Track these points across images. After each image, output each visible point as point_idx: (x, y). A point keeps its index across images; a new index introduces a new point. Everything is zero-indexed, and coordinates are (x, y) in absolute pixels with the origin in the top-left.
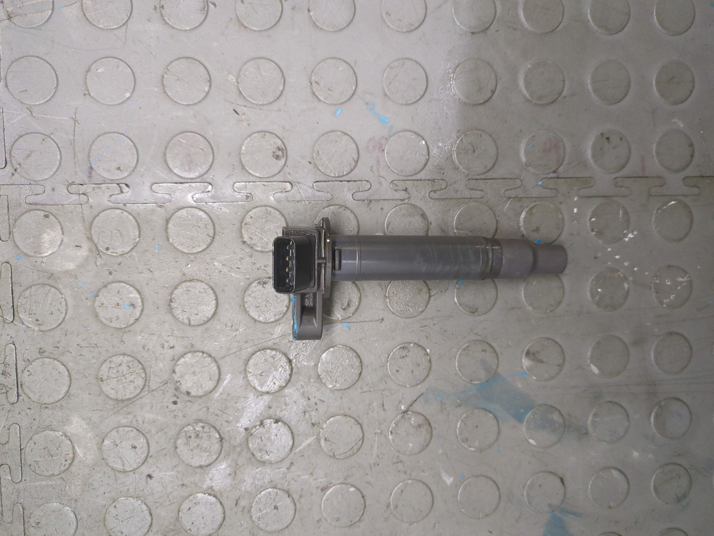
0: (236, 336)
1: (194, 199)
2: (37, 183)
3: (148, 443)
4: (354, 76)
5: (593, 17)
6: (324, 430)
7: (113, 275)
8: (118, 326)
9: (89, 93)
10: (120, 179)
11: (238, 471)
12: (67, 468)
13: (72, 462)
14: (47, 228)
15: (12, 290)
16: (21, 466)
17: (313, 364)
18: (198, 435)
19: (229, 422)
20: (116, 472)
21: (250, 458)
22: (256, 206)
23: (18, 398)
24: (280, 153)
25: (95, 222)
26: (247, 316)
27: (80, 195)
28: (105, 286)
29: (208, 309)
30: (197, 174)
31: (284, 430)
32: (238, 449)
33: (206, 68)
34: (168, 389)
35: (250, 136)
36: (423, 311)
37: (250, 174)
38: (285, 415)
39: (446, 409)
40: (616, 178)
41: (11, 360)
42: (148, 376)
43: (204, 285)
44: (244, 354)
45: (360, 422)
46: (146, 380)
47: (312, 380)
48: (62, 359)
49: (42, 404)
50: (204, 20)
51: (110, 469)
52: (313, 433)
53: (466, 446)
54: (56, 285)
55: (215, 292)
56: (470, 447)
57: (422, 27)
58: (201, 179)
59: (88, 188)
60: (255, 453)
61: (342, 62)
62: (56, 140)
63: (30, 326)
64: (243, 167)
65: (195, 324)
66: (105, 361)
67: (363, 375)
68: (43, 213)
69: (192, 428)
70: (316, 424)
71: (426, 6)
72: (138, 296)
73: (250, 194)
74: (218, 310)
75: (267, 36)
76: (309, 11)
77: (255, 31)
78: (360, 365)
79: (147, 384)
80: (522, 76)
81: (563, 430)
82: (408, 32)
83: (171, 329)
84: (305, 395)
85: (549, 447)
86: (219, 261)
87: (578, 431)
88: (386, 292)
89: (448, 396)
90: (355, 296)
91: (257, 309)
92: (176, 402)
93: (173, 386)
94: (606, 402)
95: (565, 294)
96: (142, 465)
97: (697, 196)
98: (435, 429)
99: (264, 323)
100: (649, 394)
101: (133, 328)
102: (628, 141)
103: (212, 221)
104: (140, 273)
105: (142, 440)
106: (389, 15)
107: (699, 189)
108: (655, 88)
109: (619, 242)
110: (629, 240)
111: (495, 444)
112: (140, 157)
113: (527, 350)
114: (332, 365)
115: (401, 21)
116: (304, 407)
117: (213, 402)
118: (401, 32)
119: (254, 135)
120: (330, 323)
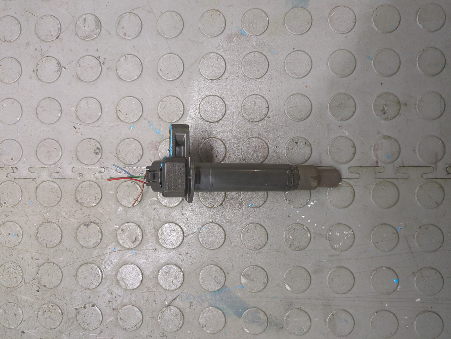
0: (72, 254)
1: (51, 176)
3: (23, 313)
4: (141, 107)
6: (120, 313)
7: (8, 218)
8: (9, 246)
10: (13, 165)
11: (71, 333)
17: (114, 274)
18: (49, 310)
19: (67, 304)
20: (5, 328)
21: (78, 326)
22: (84, 181)
24: (98, 151)
26: (78, 244)
28: (4, 224)
29: (56, 239)
30: (52, 163)
31: (97, 311)
32: (72, 320)
33: (59, 103)
34: (34, 283)
35: (82, 141)
36: (179, 246)
37: (81, 162)
38: (98, 302)
39: (193, 306)
42: (24, 275)
43: (56, 225)
44: (76, 265)
45: (141, 310)
46: (23, 277)
47: (114, 283)
50: (59, 77)
51: (2, 326)
52: (114, 314)
53: (204, 330)
55: (61, 229)
56: (207, 330)
57: (181, 77)
58: (55, 165)
60: (80, 324)
61: (134, 98)
64: (78, 159)
65: (50, 247)
66: (2, 265)
67: (143, 282)
69: (46, 306)
70: (115, 309)
71: (184, 65)
72: (21, 230)
73: (81, 174)
74: (62, 239)
75: (93, 85)
76: (116, 70)
77: (86, 82)
78: (141, 276)
79: (24, 279)
80: (242, 105)
81: (267, 324)
82: (173, 80)
83: (37, 249)
84: (109, 291)
85: (257, 334)
86: (64, 212)
87: (277, 326)
88: (158, 233)
89: (194, 298)
90: (140, 235)
91: (84, 240)
92: (39, 290)
93: (37, 282)
94: (296, 309)
95: (269, 239)
96: (19, 325)
97: (358, 179)
98: (186, 317)
99: (88, 248)
100: (325, 305)
101: (17, 247)
102: (310, 144)
103: (60, 188)
104: (21, 217)
105: (19, 311)
106: (162, 71)
107: (359, 174)
108: (329, 111)
109: (304, 207)
110: (310, 206)
111: (223, 330)
112: (23, 153)
113: (244, 273)
114: (126, 275)
115: (168, 74)
116: (109, 299)
117: (58, 292)
118: (168, 80)
119: (84, 140)
120: (125, 250)
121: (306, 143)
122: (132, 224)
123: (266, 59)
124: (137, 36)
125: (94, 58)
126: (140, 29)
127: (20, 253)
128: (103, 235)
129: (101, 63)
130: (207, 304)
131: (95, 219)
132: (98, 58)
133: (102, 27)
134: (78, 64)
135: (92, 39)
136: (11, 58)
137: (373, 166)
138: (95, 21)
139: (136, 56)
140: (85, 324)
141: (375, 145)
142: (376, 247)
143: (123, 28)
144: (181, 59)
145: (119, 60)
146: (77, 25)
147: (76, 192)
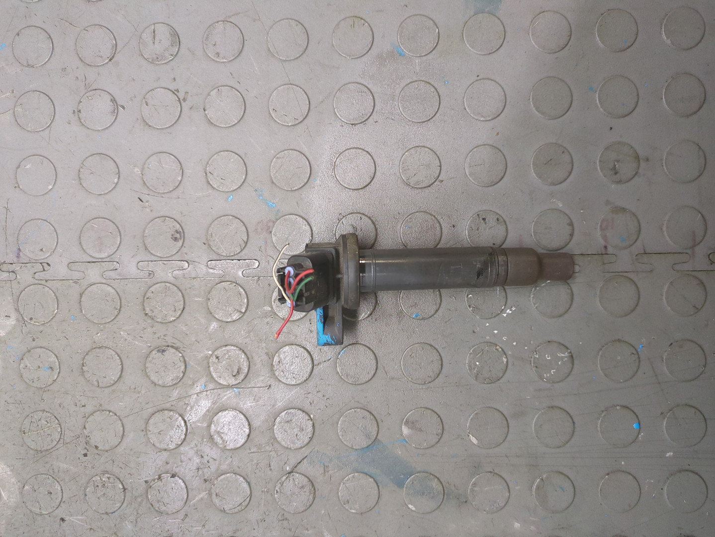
0: (138, 397)
1: (104, 276)
3: (62, 490)
4: (244, 166)
5: (468, 105)
6: (215, 486)
7: (35, 342)
8: (39, 386)
9: (18, 185)
10: (42, 259)
11: (139, 519)
17: (206, 425)
18: (104, 485)
19: (131, 475)
20: (34, 514)
21: (150, 508)
22: (157, 282)
24: (178, 236)
25: (22, 295)
26: (148, 380)
27: (10, 273)
28: (29, 351)
29: (114, 374)
30: (106, 255)
31: (180, 484)
32: (139, 500)
33: (115, 162)
34: (80, 443)
35: (152, 220)
36: (307, 380)
37: (152, 254)
38: (180, 470)
39: (328, 472)
42: (63, 430)
43: (111, 351)
44: (146, 413)
45: (249, 480)
46: (61, 434)
47: (205, 440)
50: (114, 121)
51: (29, 512)
52: (206, 488)
53: (347, 508)
55: (120, 358)
56: (351, 509)
57: (306, 121)
58: (110, 259)
59: (16, 267)
60: (153, 504)
61: (233, 154)
64: (146, 249)
65: (103, 386)
66: (28, 416)
67: (251, 437)
69: (99, 478)
70: (208, 480)
71: (310, 102)
72: (56, 361)
73: (152, 271)
74: (123, 374)
75: (169, 133)
76: (205, 110)
77: (158, 129)
78: (249, 427)
79: (62, 437)
80: (400, 163)
81: (442, 497)
82: (293, 125)
83: (83, 389)
84: (199, 453)
85: (428, 513)
86: (125, 331)
87: (458, 499)
88: (273, 360)
89: (331, 460)
90: (245, 364)
91: (157, 374)
92: (86, 454)
93: (84, 440)
94: (486, 472)
95: (444, 367)
96: (56, 509)
97: (577, 274)
98: (318, 490)
99: (163, 387)
100: (530, 466)
101: (51, 388)
102: (505, 222)
103: (119, 295)
104: (58, 340)
105: (56, 487)
106: (276, 111)
107: (580, 266)
108: (533, 171)
109: (497, 318)
110: (506, 316)
111: (376, 507)
112: (59, 240)
113: (406, 419)
114: (224, 426)
115: (286, 115)
116: (198, 464)
117: (118, 456)
118: (286, 126)
119: (156, 220)
120: (222, 388)
121: (498, 220)
122: (232, 347)
123: (435, 92)
124: (235, 58)
125: (169, 92)
126: (241, 47)
127: (55, 397)
128: (188, 366)
129: (181, 100)
130: (350, 468)
131: (175, 341)
133: (181, 43)
134: (144, 101)
135: (164, 62)
136: (38, 92)
137: (600, 253)
138: (170, 33)
139: (234, 88)
140: (160, 504)
141: (603, 220)
142: (606, 375)
143: (215, 45)
144: (305, 92)
145: (209, 95)
146: (141, 40)
147: (144, 300)
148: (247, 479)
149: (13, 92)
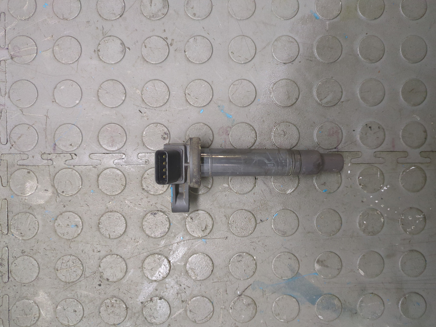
0: (137, 245)
1: (115, 163)
2: (24, 153)
3: (83, 309)
4: (211, 90)
5: (360, 52)
6: (189, 305)
7: (66, 207)
8: (68, 238)
9: (55, 100)
10: (71, 151)
12: (35, 323)
13: (38, 319)
14: (29, 180)
15: (8, 215)
16: (9, 320)
17: (183, 264)
18: (113, 305)
19: (131, 298)
20: (64, 326)
21: (144, 321)
22: (151, 167)
23: (8, 280)
24: (166, 136)
25: (57, 176)
26: (144, 234)
27: (49, 161)
28: (61, 214)
29: (120, 229)
30: (116, 148)
31: (165, 304)
32: (137, 315)
33: (123, 86)
34: (96, 277)
35: (148, 126)
36: (252, 233)
37: (148, 148)
38: (166, 295)
39: (265, 294)
40: (375, 152)
41: (5, 257)
42: (84, 268)
43: (119, 214)
44: (142, 257)
45: (212, 301)
46: (83, 271)
47: (183, 274)
48: (35, 257)
49: (22, 284)
50: (123, 58)
51: (60, 324)
52: (183, 306)
53: (278, 318)
54: (32, 213)
55: (125, 219)
56: (280, 320)
57: (253, 60)
58: (119, 151)
59: (53, 156)
60: (147, 318)
61: (204, 82)
62: (35, 128)
63: (17, 237)
64: (144, 145)
65: (113, 238)
66: (60, 258)
67: (214, 271)
68: (27, 171)
69: (109, 301)
70: (184, 301)
71: (256, 48)
72: (80, 221)
73: (148, 160)
74: (127, 229)
75: (160, 67)
76: (185, 52)
77: (153, 64)
78: (212, 265)
79: (84, 273)
80: (315, 90)
81: (341, 310)
82: (245, 63)
83: (99, 240)
84: (178, 283)
85: (332, 321)
86: (129, 200)
87: (351, 311)
88: (229, 220)
89: (267, 287)
90: (210, 223)
91: (150, 229)
92: (100, 284)
93: (99, 275)
94: (370, 294)
95: (342, 225)
96: (79, 322)
97: (429, 164)
98: (259, 307)
99: (155, 238)
100: (398, 289)
101: (77, 239)
102: (383, 129)
103: (125, 176)
104: (81, 207)
105: (80, 307)
106: (233, 53)
107: (430, 159)
108: (401, 96)
109: (377, 192)
110: (384, 191)
111: (297, 318)
112: (83, 138)
113: (318, 259)
114: (195, 265)
115: (240, 57)
116: (177, 290)
117: (122, 285)
118: (240, 63)
119: (150, 125)
120: (194, 239)
121: (379, 128)
122: (202, 212)
123: (339, 43)
124: (207, 17)
125: (161, 39)
126: (211, 10)
127: (79, 246)
128: (171, 224)
129: (169, 44)
130: (280, 292)
131: (163, 207)
132: (165, 39)
133: (169, 6)
134: (143, 45)
135: (158, 19)
136: (70, 37)
139: (205, 38)
140: (152, 317)
143: (192, 8)
144: (253, 42)
145: (188, 42)
146: (142, 3)
147: (142, 179)
148: (211, 300)
149: (52, 37)
